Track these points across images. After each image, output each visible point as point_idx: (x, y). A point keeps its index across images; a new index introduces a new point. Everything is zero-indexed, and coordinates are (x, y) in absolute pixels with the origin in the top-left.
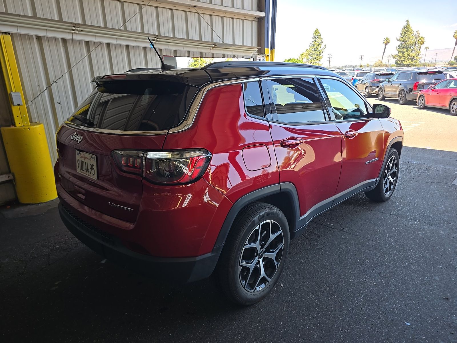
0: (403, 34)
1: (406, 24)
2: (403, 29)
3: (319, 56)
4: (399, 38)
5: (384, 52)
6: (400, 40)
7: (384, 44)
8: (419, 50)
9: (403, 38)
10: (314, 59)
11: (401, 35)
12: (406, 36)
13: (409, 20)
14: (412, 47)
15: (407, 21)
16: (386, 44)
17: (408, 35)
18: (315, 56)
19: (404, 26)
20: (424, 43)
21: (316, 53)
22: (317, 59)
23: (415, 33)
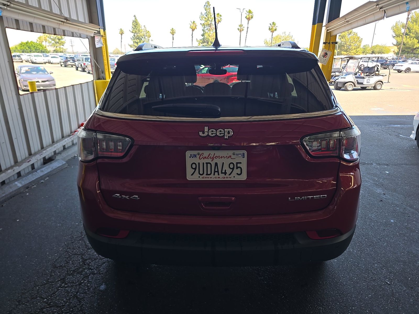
0: (134, 27)
1: (135, 19)
2: (133, 23)
3: (61, 40)
4: (131, 31)
5: (121, 41)
6: (132, 32)
7: (120, 34)
8: (148, 42)
9: (135, 30)
10: (56, 43)
11: (133, 28)
12: (137, 29)
13: (136, 16)
14: (143, 39)
15: (135, 16)
16: (122, 35)
17: (138, 28)
18: (57, 41)
19: (133, 20)
20: (150, 36)
21: (57, 38)
22: (60, 44)
23: (143, 28)
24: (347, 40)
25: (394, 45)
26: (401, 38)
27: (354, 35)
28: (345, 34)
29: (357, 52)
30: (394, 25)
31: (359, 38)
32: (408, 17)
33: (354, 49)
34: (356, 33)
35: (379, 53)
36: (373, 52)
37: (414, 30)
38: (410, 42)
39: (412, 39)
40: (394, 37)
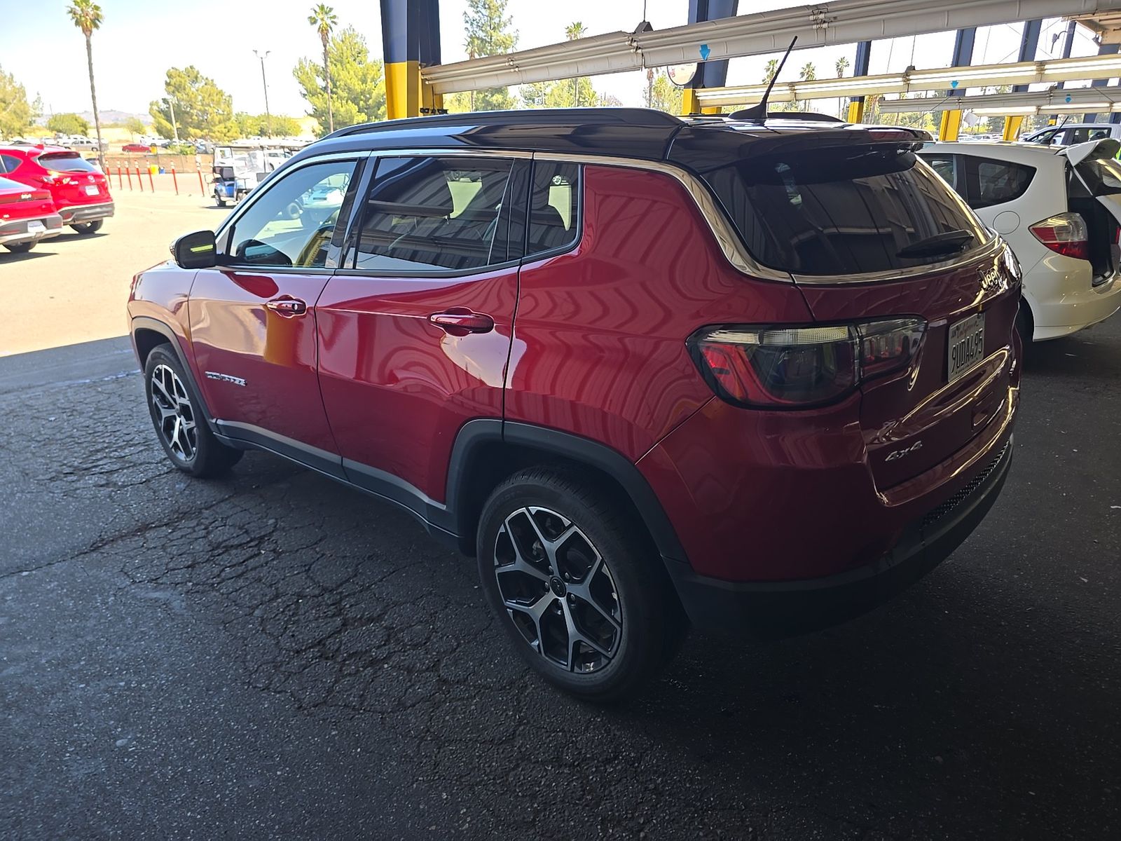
24: (193, 96)
25: (310, 115)
26: (321, 100)
27: (206, 84)
28: (183, 81)
29: (228, 131)
30: (298, 67)
31: (221, 93)
32: (325, 50)
33: (220, 123)
34: (210, 79)
35: (278, 134)
36: (262, 133)
37: (342, 83)
38: (342, 110)
39: (344, 102)
40: (305, 95)
